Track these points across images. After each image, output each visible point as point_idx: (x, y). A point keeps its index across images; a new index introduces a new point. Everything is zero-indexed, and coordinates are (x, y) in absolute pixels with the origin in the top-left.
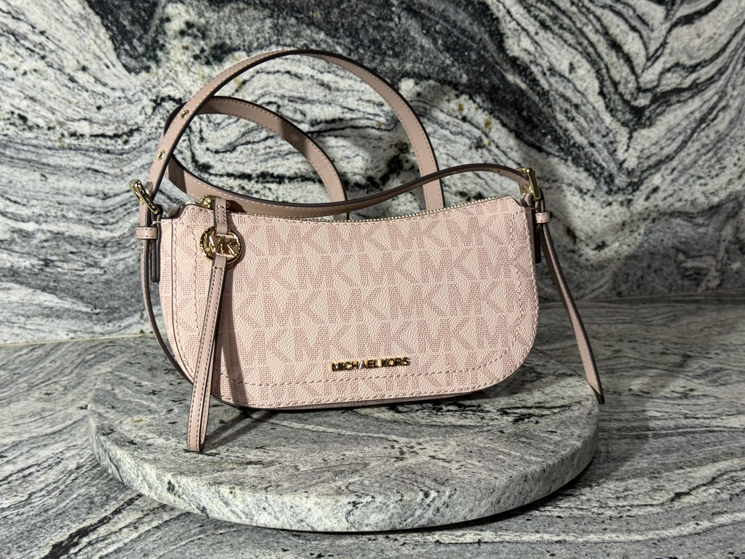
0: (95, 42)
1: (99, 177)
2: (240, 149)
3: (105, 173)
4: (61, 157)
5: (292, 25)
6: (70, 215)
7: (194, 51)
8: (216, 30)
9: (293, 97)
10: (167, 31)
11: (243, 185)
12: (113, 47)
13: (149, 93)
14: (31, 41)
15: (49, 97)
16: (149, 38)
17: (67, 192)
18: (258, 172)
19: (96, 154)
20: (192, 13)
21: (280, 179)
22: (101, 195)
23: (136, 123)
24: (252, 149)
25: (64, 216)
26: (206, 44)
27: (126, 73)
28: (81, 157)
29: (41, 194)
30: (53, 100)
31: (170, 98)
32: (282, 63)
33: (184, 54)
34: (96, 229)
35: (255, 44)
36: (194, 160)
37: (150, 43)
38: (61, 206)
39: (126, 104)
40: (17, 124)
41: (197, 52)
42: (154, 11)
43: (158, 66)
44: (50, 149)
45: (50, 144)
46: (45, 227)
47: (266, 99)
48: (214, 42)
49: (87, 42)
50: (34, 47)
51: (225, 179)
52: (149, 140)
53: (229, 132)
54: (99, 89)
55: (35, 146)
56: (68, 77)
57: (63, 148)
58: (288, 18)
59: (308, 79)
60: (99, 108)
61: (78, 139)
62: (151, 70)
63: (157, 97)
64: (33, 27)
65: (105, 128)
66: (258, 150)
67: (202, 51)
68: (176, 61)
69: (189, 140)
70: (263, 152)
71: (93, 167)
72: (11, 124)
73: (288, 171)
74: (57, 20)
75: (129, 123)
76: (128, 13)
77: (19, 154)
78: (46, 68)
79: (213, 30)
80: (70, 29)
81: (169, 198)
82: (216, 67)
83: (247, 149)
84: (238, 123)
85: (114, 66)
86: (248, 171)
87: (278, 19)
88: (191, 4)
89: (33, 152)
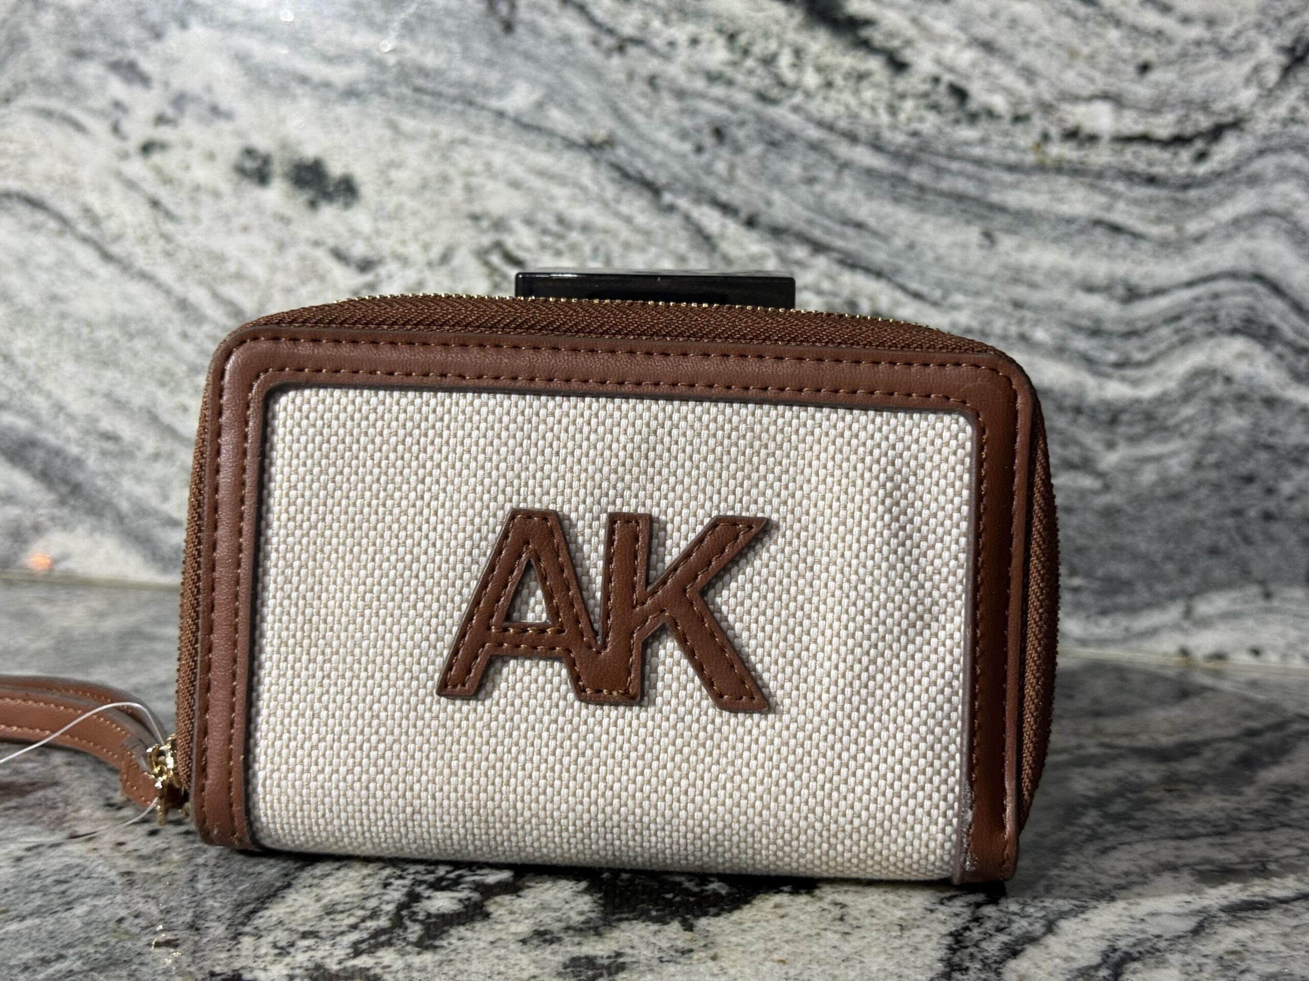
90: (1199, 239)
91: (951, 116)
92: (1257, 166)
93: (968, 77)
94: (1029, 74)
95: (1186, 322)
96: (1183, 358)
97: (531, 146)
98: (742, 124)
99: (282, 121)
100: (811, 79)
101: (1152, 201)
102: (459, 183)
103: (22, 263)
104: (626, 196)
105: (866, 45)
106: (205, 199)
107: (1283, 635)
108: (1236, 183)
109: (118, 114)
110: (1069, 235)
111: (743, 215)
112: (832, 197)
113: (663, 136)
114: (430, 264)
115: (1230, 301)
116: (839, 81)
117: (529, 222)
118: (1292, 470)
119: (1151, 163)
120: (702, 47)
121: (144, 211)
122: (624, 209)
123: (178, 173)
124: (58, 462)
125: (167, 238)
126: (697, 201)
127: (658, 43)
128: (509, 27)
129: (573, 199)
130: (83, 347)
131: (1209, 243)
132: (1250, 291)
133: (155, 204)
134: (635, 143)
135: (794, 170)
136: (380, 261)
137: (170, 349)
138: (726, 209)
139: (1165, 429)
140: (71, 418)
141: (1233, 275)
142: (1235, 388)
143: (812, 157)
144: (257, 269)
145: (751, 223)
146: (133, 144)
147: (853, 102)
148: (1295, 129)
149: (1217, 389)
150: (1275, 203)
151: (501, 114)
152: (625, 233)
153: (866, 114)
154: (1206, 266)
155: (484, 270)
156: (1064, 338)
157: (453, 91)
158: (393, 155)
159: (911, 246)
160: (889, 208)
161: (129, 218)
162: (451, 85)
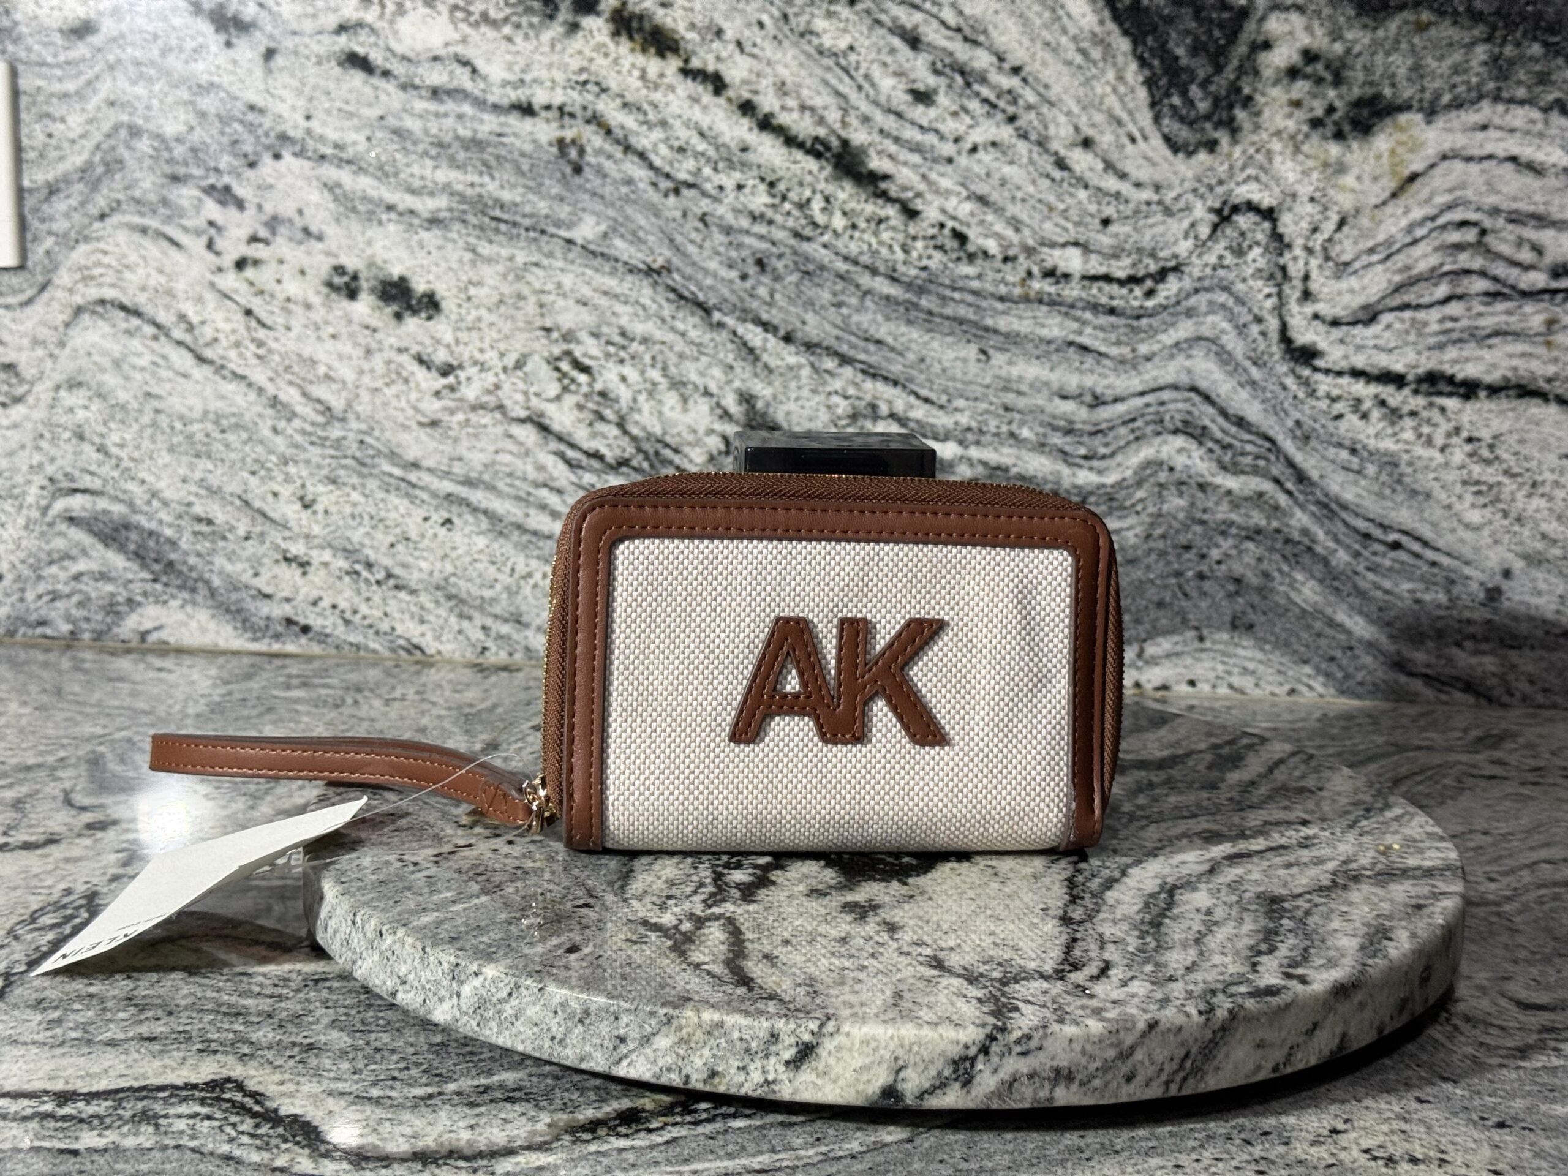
0: (1115, 90)
1: (1089, 361)
2: (1386, 318)
3: (1100, 354)
4: (1020, 318)
5: (1532, 59)
6: (1025, 433)
7: (1311, 110)
8: (1365, 67)
9: (1516, 211)
10: (1261, 68)
11: (1383, 396)
12: (1148, 100)
13: (1208, 195)
14: (993, 87)
15: (1013, 198)
16: (1224, 82)
17: (1024, 388)
18: (1420, 371)
19: (1088, 315)
20: (1319, 31)
21: (1468, 389)
22: (1088, 398)
23: (1175, 256)
24: (1413, 320)
25: (1012, 435)
26: (1340, 97)
27: (1167, 152)
28: (1058, 319)
29: (973, 387)
30: (1019, 205)
31: (1251, 207)
32: (1500, 140)
33: (1290, 116)
34: (1070, 465)
35: (1446, 98)
36: (1285, 338)
37: (1223, 92)
38: (1009, 415)
39: (1159, 217)
40: (948, 246)
41: (1319, 112)
42: (1241, 27)
43: (1235, 141)
44: (1002, 299)
45: (1003, 290)
46: (974, 453)
47: (1457, 215)
48: (1356, 92)
49: (1099, 90)
50: (998, 97)
51: (1345, 381)
52: (1197, 291)
53: (1366, 281)
54: (1111, 183)
55: (976, 293)
56: (1052, 159)
57: (1026, 299)
58: (1526, 43)
59: (1557, 175)
60: (1106, 222)
61: (1057, 282)
62: (1218, 149)
63: (1225, 203)
64: (1001, 59)
65: (1113, 263)
66: (1426, 324)
67: (1331, 110)
68: (1272, 129)
69: (1279, 295)
70: (1435, 327)
71: (1079, 339)
72: (936, 247)
73: (1488, 372)
74: (1048, 44)
75: (1161, 254)
76: (1188, 32)
77: (944, 306)
78: (1014, 140)
79: (1358, 66)
80: (1069, 63)
81: (1224, 413)
82: (1355, 145)
83: (1402, 321)
84: (1389, 264)
85: (1145, 138)
86: (1398, 367)
87: (1502, 44)
88: (1318, 13)
89: (970, 305)
90: (1148, 359)
91: (955, 256)
92: (1192, 301)
93: (968, 225)
94: (1016, 225)
95: (1139, 423)
96: (1137, 451)
97: (597, 270)
98: (780, 256)
99: (369, 243)
100: (839, 222)
101: (1114, 327)
102: (533, 299)
103: (117, 364)
104: (680, 315)
105: (884, 195)
106: (298, 310)
107: (1213, 669)
108: (1178, 314)
109: (213, 231)
110: (1048, 353)
111: (782, 333)
112: (856, 318)
113: (713, 265)
114: (505, 369)
115: (1172, 406)
116: (863, 225)
117: (595, 335)
118: (1220, 540)
119: (1112, 298)
120: (747, 191)
121: (239, 317)
122: (680, 326)
123: (271, 286)
124: (151, 543)
125: (260, 344)
126: (744, 321)
127: (708, 187)
128: (578, 170)
129: (636, 315)
130: (175, 440)
131: (1156, 360)
132: (1186, 401)
133: (248, 313)
134: (688, 271)
135: (826, 296)
136: (461, 367)
137: (261, 442)
138: (766, 326)
139: (1122, 508)
140: (165, 504)
141: (1175, 387)
142: (1177, 475)
143: (840, 286)
144: (346, 372)
145: (788, 339)
146: (228, 260)
147: (874, 241)
148: (1221, 273)
149: (1163, 476)
150: (1206, 332)
151: (570, 242)
152: (680, 346)
153: (884, 251)
154: (1155, 379)
155: (556, 375)
156: (1045, 435)
157: (527, 222)
158: (472, 275)
159: (922, 360)
160: (904, 329)
161: (221, 325)
162: (524, 216)
